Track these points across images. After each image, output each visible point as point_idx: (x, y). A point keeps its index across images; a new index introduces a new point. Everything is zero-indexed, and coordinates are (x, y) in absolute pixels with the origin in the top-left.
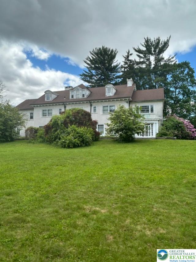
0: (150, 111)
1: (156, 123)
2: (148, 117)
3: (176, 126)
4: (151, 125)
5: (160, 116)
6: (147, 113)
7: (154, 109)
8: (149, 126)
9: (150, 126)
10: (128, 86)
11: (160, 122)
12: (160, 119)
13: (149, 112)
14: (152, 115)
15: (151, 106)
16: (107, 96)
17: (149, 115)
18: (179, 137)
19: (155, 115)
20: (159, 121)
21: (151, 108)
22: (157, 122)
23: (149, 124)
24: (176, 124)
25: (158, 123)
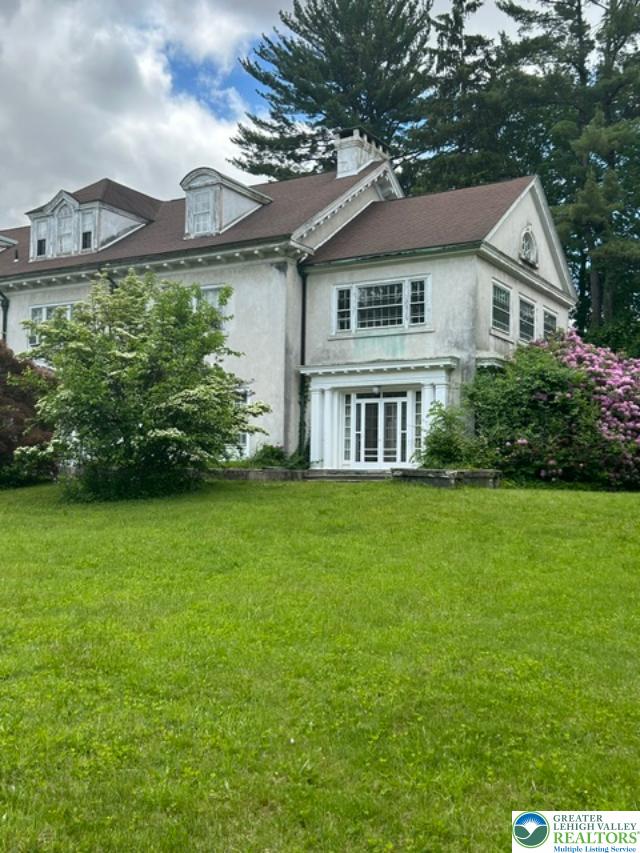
0: (406, 312)
1: (433, 386)
2: (394, 352)
3: (533, 405)
4: (410, 399)
5: (458, 346)
6: (392, 329)
7: (428, 302)
8: (399, 401)
9: (404, 405)
10: (339, 176)
11: (457, 378)
12: (458, 360)
13: (400, 322)
14: (414, 339)
15: (414, 286)
16: (192, 237)
17: (398, 338)
18: (543, 473)
19: (430, 339)
20: (449, 370)
21: (414, 298)
22: (440, 378)
23: (404, 394)
24: (532, 392)
25: (449, 387)
